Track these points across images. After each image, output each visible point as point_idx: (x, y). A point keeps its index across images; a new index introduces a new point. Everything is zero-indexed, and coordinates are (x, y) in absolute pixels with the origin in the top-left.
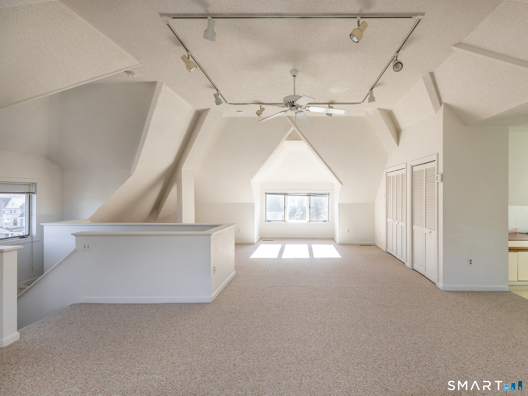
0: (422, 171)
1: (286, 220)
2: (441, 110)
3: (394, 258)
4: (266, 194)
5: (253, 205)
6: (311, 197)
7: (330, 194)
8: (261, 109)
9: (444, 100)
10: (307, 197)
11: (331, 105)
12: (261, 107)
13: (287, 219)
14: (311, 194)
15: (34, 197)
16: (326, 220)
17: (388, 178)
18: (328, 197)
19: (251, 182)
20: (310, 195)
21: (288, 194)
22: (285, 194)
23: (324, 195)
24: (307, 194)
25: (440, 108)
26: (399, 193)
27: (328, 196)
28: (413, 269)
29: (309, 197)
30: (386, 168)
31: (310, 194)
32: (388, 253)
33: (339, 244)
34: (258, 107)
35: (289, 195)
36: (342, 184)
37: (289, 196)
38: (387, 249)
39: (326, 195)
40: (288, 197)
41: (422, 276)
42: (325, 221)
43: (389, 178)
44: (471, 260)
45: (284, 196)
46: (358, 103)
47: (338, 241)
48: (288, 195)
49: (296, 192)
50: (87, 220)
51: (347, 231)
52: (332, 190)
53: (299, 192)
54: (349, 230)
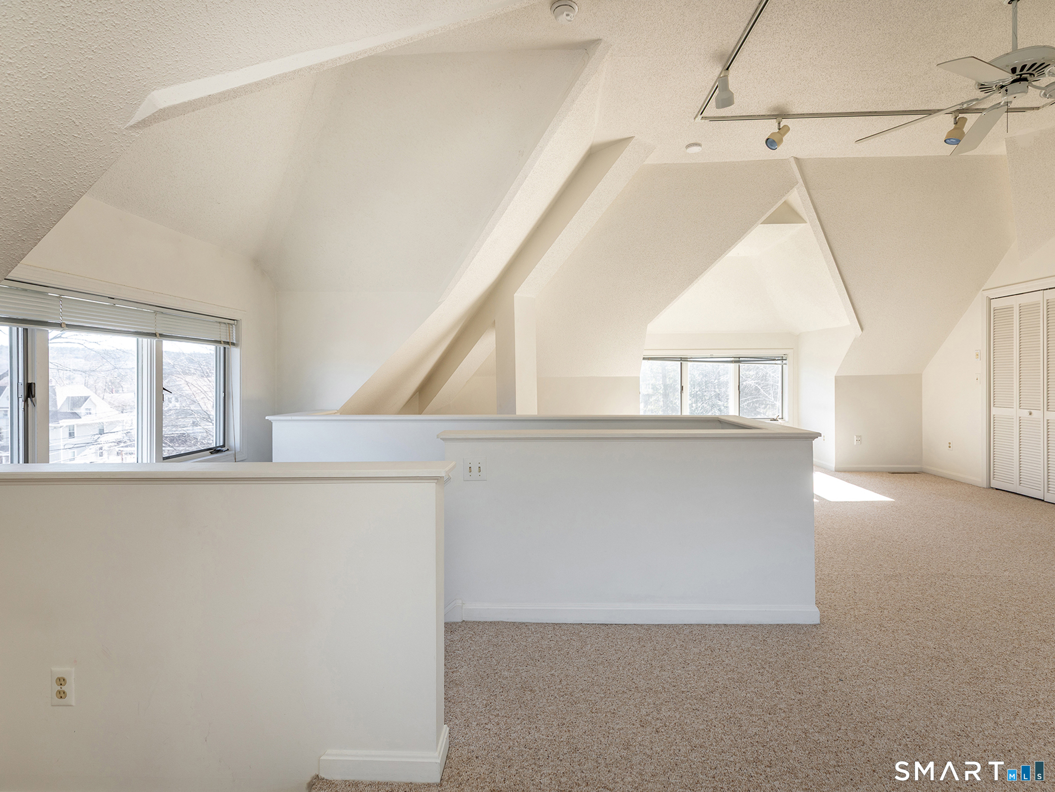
5: (636, 381)
6: (741, 365)
7: (789, 357)
8: (779, 129)
10: (733, 365)
11: (961, 115)
12: (779, 123)
14: (741, 359)
15: (235, 354)
16: (778, 417)
17: (994, 315)
19: (646, 330)
20: (739, 362)
21: (689, 359)
22: (683, 359)
23: (774, 360)
24: (734, 359)
27: (779, 362)
29: (738, 364)
30: (983, 289)
31: (739, 358)
33: (836, 472)
34: (771, 127)
35: (691, 361)
37: (689, 363)
38: (991, 481)
39: (777, 360)
40: (688, 365)
43: (995, 311)
45: (679, 363)
48: (688, 361)
49: (707, 354)
50: (336, 411)
51: (855, 440)
52: (792, 349)
53: (715, 355)
54: (860, 436)
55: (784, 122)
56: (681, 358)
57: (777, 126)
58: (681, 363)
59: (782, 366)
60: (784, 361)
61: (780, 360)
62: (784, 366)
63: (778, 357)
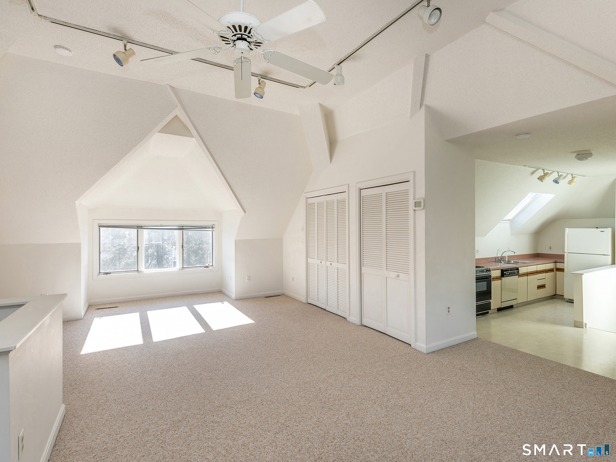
0: (380, 195)
1: (140, 269)
2: (422, 114)
3: (325, 311)
4: (99, 226)
5: (77, 247)
6: (184, 231)
7: (216, 227)
8: (126, 50)
9: (428, 101)
10: (178, 231)
12: (125, 45)
13: (142, 267)
14: (184, 227)
16: (209, 265)
17: (309, 207)
18: (211, 232)
19: (75, 204)
20: (182, 229)
22: (139, 227)
23: (207, 228)
24: (178, 227)
25: (418, 112)
26: (333, 225)
27: (211, 229)
28: (363, 325)
29: (182, 231)
30: (304, 192)
31: (183, 226)
32: (310, 304)
33: (235, 300)
34: (118, 46)
35: (145, 228)
36: (245, 212)
37: (145, 230)
38: (308, 299)
39: (209, 228)
41: (382, 334)
42: (207, 267)
43: (309, 205)
44: (449, 308)
45: (136, 229)
46: (302, 87)
47: (233, 296)
49: (159, 223)
51: (247, 279)
52: (218, 221)
53: (164, 224)
54: (250, 277)
55: (129, 46)
56: (137, 226)
57: (124, 48)
58: (138, 230)
59: (212, 232)
60: (213, 229)
61: (211, 228)
62: (213, 232)
63: (210, 226)
